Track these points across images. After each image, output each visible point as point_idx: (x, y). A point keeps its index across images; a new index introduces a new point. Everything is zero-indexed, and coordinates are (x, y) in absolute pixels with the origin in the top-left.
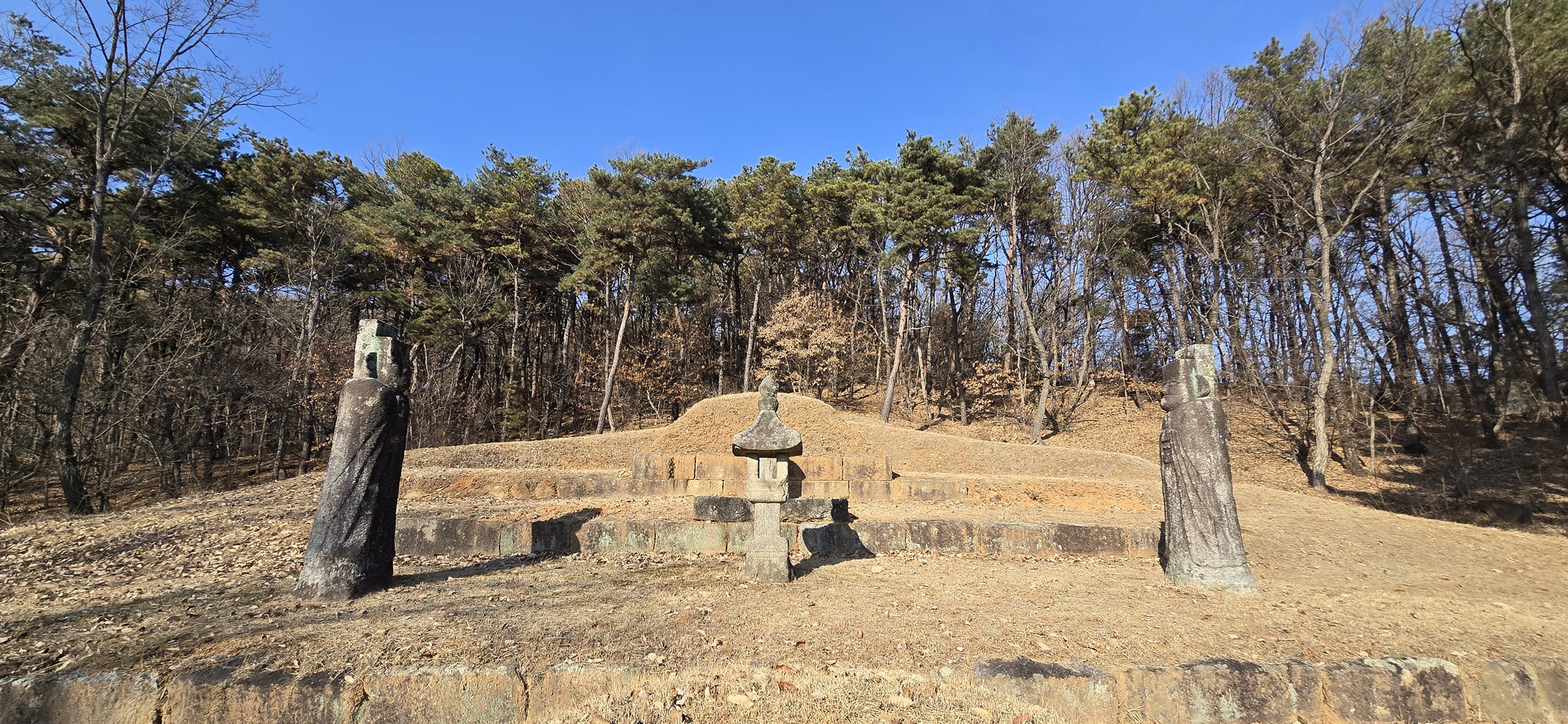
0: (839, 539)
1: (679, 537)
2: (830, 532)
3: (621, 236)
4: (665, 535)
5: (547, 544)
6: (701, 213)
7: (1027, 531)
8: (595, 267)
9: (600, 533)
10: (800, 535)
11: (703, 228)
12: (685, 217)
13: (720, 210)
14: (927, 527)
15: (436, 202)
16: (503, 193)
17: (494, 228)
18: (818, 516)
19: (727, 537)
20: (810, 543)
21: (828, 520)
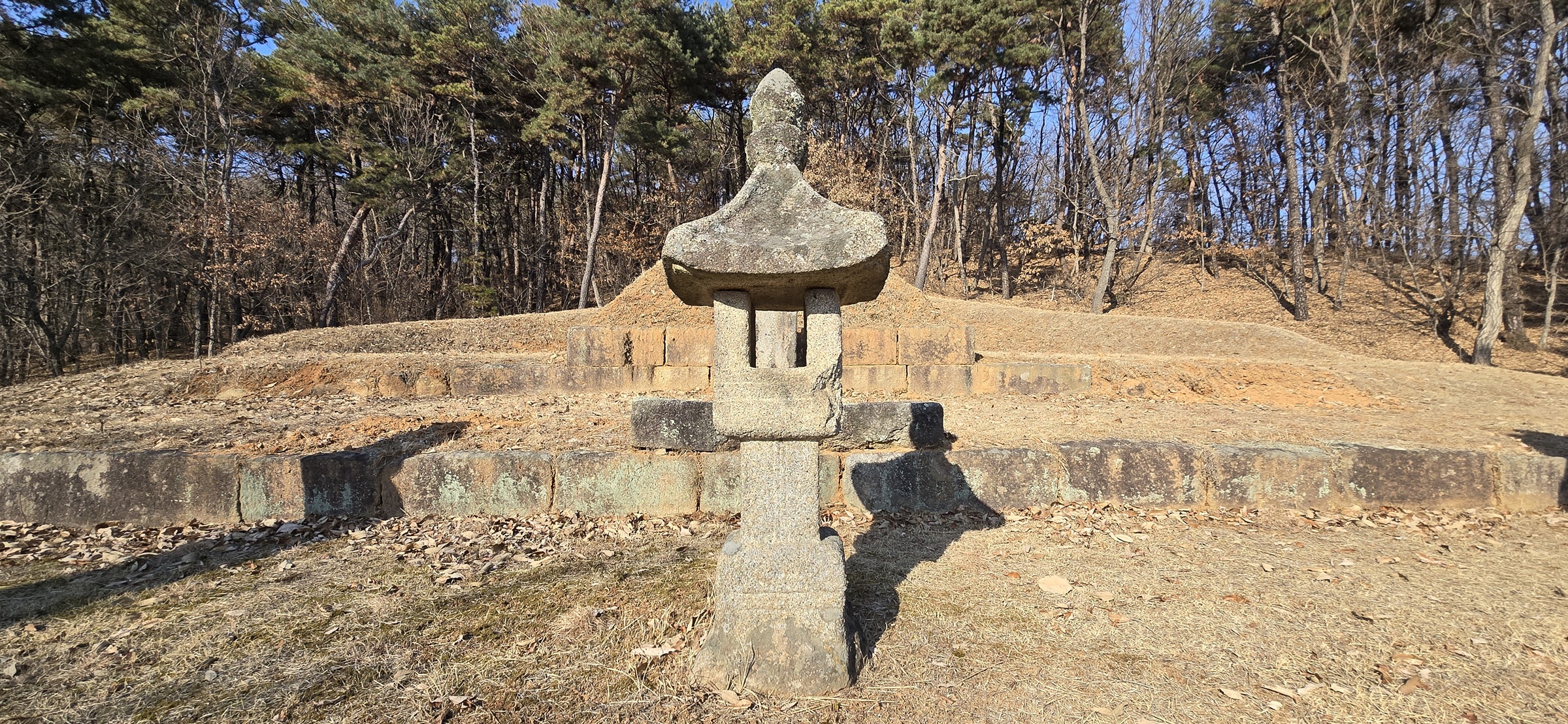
0: (924, 483)
1: (602, 483)
2: (906, 470)
3: (592, 64)
4: (573, 479)
5: (335, 499)
6: (692, 38)
7: (1302, 463)
8: (562, 108)
9: (441, 476)
10: (847, 475)
11: (696, 59)
12: (672, 42)
13: (716, 37)
14: (1101, 458)
15: (364, 28)
16: (445, 14)
17: (438, 60)
18: (883, 438)
19: (698, 482)
20: (867, 492)
21: (902, 447)
